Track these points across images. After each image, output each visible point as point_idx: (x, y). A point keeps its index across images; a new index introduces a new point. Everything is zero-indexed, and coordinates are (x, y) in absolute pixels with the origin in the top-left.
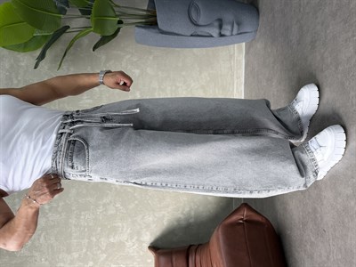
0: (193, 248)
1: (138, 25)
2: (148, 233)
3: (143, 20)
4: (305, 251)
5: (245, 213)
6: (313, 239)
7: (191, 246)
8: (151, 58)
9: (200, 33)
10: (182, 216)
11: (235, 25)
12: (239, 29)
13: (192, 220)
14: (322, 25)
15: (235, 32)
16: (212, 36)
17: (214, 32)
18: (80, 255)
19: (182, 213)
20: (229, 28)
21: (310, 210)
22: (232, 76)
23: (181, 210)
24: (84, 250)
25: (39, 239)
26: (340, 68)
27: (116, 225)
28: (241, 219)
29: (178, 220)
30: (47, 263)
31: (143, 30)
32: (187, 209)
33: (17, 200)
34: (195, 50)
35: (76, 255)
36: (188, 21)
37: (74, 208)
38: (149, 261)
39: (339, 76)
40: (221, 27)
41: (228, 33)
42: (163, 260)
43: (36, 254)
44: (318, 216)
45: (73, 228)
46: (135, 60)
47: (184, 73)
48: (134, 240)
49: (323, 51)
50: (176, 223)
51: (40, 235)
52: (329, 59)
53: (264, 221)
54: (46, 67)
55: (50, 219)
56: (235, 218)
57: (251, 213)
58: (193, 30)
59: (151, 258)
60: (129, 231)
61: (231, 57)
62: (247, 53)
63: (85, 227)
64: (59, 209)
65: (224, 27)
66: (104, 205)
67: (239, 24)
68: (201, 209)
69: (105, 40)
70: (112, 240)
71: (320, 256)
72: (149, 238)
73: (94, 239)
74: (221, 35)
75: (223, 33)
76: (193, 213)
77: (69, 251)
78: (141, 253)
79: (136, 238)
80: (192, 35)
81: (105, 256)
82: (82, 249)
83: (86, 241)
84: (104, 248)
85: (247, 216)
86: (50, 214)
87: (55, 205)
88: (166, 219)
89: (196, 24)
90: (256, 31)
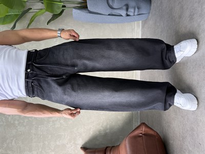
0: (108, 149)
1: (75, 8)
2: (80, 139)
3: (79, 5)
5: (143, 129)
7: (107, 147)
8: (83, 30)
10: (101, 128)
13: (108, 131)
14: (199, 3)
15: (136, 13)
16: (121, 16)
17: (123, 13)
18: (38, 153)
19: (102, 127)
20: (132, 10)
21: (188, 129)
23: (101, 124)
24: (40, 150)
25: (11, 143)
27: (61, 134)
28: (141, 133)
29: (100, 131)
31: (78, 11)
32: (105, 124)
34: (111, 25)
35: (35, 153)
36: (107, 5)
37: (34, 123)
40: (127, 10)
43: (10, 152)
44: (195, 133)
45: (33, 136)
48: (71, 144)
49: (199, 21)
50: (98, 133)
51: (12, 140)
53: (155, 134)
55: (19, 130)
57: (147, 129)
58: (110, 11)
61: (133, 30)
62: (143, 27)
63: (41, 135)
64: (25, 124)
66: (53, 121)
67: (138, 8)
68: (113, 124)
69: (55, 17)
70: (58, 143)
72: (81, 142)
73: (46, 143)
74: (128, 15)
75: (128, 14)
76: (108, 126)
77: (30, 151)
78: (76, 152)
79: (73, 142)
80: (109, 15)
81: (53, 153)
82: (39, 149)
83: (42, 144)
84: (52, 149)
85: (144, 131)
86: (19, 127)
87: (22, 121)
88: (92, 130)
89: (112, 8)
90: (149, 13)
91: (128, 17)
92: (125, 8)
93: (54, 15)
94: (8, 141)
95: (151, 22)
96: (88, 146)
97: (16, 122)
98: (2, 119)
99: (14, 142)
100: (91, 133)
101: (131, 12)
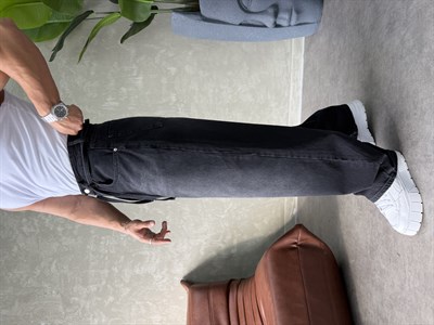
0: (234, 283)
1: (176, 10)
2: (180, 264)
3: (183, 6)
4: (373, 281)
5: (300, 236)
6: (384, 267)
8: (190, 53)
9: (251, 22)
10: (222, 245)
11: (294, 13)
12: (298, 19)
13: (233, 251)
15: (293, 23)
16: (265, 26)
17: (268, 21)
18: (98, 289)
19: (223, 242)
20: (286, 16)
22: (288, 78)
23: (221, 237)
24: (104, 283)
25: (49, 268)
26: (426, 50)
27: (143, 253)
28: (295, 243)
29: (218, 251)
30: (59, 296)
31: (182, 17)
32: (229, 237)
33: (24, 220)
34: (244, 45)
35: (93, 288)
36: (237, 5)
38: (182, 298)
39: (424, 60)
40: (276, 15)
41: (284, 23)
42: (198, 296)
43: (46, 286)
44: (391, 236)
45: (91, 255)
46: (171, 55)
47: (230, 73)
48: (163, 272)
49: (402, 33)
50: (214, 253)
51: (51, 263)
52: (411, 41)
54: (64, 62)
55: (64, 244)
56: (287, 241)
57: (307, 236)
58: (242, 17)
59: (183, 293)
60: (158, 262)
61: (288, 55)
62: (307, 50)
63: (105, 255)
64: (75, 232)
65: (281, 15)
67: (298, 12)
68: (245, 238)
69: (137, 27)
70: (137, 271)
71: (392, 286)
72: (182, 270)
73: (116, 270)
74: (277, 26)
75: (278, 23)
76: (235, 242)
77: (85, 283)
78: (172, 289)
79: (166, 269)
80: (241, 24)
81: (128, 290)
82: (101, 282)
83: (106, 271)
84: (127, 281)
85: (302, 240)
86: (64, 238)
87: (70, 228)
88: (203, 248)
89: (247, 11)
90: (319, 22)
91: (278, 29)
92: (271, 11)
93: (135, 23)
94: (43, 264)
95: (322, 39)
96: (194, 279)
97: (59, 229)
98: (33, 222)
99: (54, 266)
100: (202, 253)
101: (284, 19)
